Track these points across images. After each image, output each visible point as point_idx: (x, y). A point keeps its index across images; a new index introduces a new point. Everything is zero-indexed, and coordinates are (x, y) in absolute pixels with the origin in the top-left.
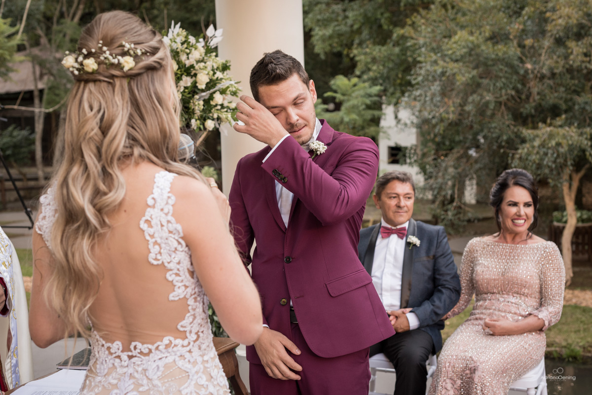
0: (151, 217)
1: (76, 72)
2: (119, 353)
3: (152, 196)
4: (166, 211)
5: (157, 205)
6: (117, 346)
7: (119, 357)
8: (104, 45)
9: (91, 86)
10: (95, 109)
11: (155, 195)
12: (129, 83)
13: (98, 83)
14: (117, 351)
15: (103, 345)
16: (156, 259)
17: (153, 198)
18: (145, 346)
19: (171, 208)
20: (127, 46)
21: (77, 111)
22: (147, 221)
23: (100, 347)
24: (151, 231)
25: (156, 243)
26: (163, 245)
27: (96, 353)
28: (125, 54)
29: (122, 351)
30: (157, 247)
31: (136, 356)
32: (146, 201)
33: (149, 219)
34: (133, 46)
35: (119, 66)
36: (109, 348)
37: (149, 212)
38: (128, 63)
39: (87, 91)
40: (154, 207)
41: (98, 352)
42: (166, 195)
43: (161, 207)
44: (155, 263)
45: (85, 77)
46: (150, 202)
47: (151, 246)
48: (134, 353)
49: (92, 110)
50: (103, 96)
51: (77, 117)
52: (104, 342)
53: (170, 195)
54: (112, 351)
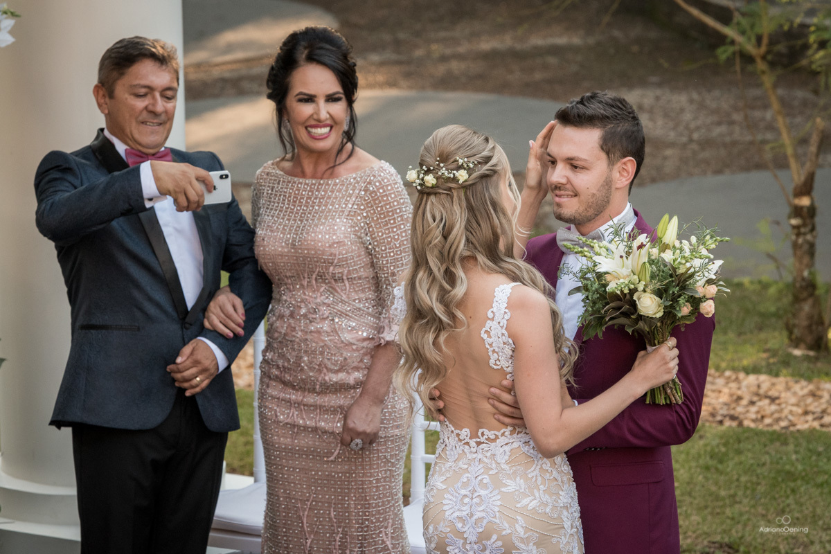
0: (490, 329)
1: (419, 188)
2: (467, 440)
3: (492, 309)
4: (502, 324)
5: (496, 318)
6: (465, 432)
7: (467, 443)
8: (440, 161)
9: (432, 198)
10: (438, 219)
11: (495, 310)
12: (465, 193)
13: (438, 195)
14: (465, 437)
15: (452, 432)
16: (496, 364)
17: (492, 312)
18: (492, 432)
19: (506, 322)
20: (461, 161)
21: (421, 222)
22: (486, 331)
23: (450, 433)
24: (490, 340)
25: (494, 351)
26: (500, 354)
27: (446, 439)
28: (459, 168)
29: (470, 438)
30: (495, 354)
31: (483, 443)
32: (487, 314)
33: (489, 330)
34: (466, 160)
35: (455, 179)
36: (458, 435)
37: (489, 323)
38: (462, 175)
39: (429, 203)
40: (492, 319)
41: (448, 438)
42: (503, 310)
43: (498, 321)
44: (495, 367)
45: (427, 190)
46: (490, 315)
47: (490, 354)
48: (483, 439)
49: (434, 221)
50: (444, 207)
51: (421, 227)
52: (453, 429)
53: (507, 311)
54: (461, 438)
